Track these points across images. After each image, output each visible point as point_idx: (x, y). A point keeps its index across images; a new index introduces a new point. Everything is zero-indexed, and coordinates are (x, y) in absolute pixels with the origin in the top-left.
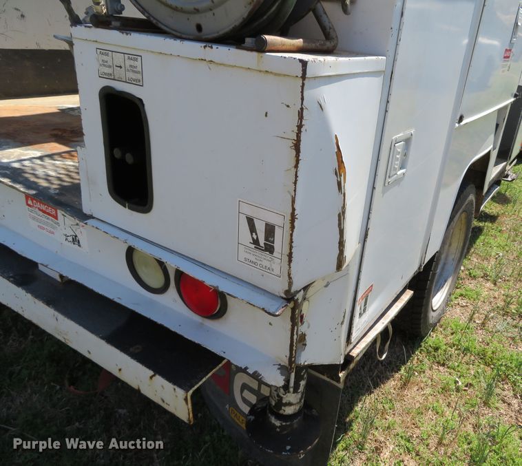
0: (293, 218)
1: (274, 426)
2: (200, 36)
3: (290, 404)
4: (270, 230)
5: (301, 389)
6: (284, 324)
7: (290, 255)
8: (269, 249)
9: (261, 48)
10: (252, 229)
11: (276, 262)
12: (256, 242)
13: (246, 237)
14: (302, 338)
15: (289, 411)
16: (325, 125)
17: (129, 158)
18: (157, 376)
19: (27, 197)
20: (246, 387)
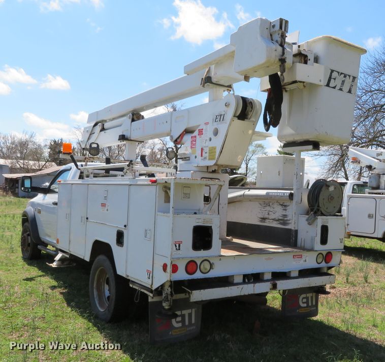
8: (342, 242)
13: (339, 241)
19: (294, 256)
20: (303, 298)
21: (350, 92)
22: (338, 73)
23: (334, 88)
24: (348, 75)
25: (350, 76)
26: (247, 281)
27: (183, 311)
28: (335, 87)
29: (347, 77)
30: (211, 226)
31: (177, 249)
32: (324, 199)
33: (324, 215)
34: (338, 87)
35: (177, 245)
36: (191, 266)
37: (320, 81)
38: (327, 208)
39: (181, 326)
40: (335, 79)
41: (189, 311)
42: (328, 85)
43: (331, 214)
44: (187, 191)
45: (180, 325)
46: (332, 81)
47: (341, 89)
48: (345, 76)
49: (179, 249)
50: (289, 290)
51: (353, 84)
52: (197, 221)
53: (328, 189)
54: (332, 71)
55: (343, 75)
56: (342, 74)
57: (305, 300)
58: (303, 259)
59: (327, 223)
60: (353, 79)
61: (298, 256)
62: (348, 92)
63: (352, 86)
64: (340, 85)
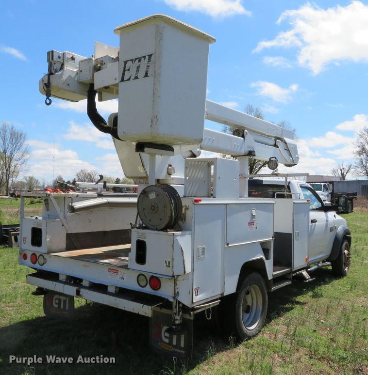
0: (173, 259)
1: (174, 329)
2: (157, 230)
3: (177, 320)
4: (169, 262)
5: (180, 315)
6: (173, 284)
7: (173, 267)
8: (169, 266)
9: (167, 231)
10: (166, 263)
11: (170, 269)
12: (167, 266)
13: (165, 265)
14: (178, 293)
15: (177, 322)
16: (178, 243)
17: (139, 252)
18: (145, 305)
19: (109, 269)
21: (146, 75)
22: (132, 60)
23: (129, 80)
25: (144, 57)
27: (60, 296)
28: (130, 77)
29: (143, 59)
30: (41, 229)
32: (144, 209)
34: (133, 77)
37: (116, 79)
38: (150, 220)
39: (57, 307)
40: (129, 70)
42: (122, 80)
46: (127, 72)
47: (136, 78)
48: (140, 61)
51: (150, 63)
52: (34, 223)
53: (148, 196)
54: (126, 62)
55: (138, 60)
56: (136, 59)
57: (167, 335)
58: (120, 275)
59: (144, 238)
60: (149, 58)
61: (114, 271)
62: (144, 77)
63: (149, 66)
64: (135, 73)
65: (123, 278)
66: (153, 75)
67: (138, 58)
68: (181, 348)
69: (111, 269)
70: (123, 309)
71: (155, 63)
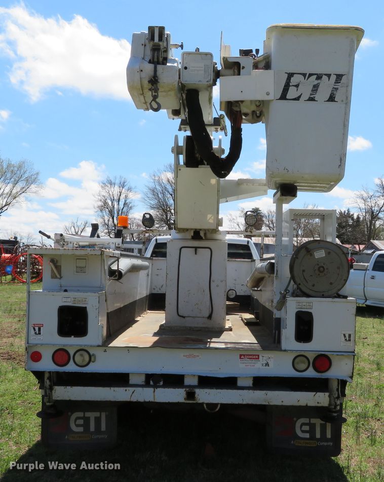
7: (355, 340)
8: (350, 340)
10: (345, 337)
11: (350, 344)
12: (346, 340)
13: (343, 339)
18: (318, 393)
19: (241, 355)
20: (303, 424)
21: (332, 99)
22: (304, 75)
23: (298, 99)
24: (326, 75)
25: (329, 76)
26: (151, 383)
27: (86, 413)
28: (300, 97)
29: (324, 77)
30: (86, 307)
31: (36, 333)
32: (304, 271)
33: (308, 296)
34: (306, 96)
35: (37, 329)
36: (61, 356)
37: (268, 94)
38: (313, 285)
39: (82, 431)
40: (297, 86)
41: (97, 414)
42: (283, 97)
43: (326, 294)
44: (81, 263)
45: (81, 429)
46: (292, 89)
47: (311, 99)
48: (319, 78)
49: (40, 334)
50: (222, 405)
51: (339, 86)
52: (65, 300)
53: (311, 255)
54: (290, 75)
55: (315, 76)
56: (311, 75)
57: (307, 428)
58: (262, 360)
59: (310, 309)
60: (337, 78)
61: (250, 357)
62: (328, 101)
63: (337, 89)
64: (310, 92)
65: (267, 364)
66: (345, 102)
67: (315, 74)
68: (327, 440)
69: (244, 355)
70: (280, 404)
71: (347, 86)
